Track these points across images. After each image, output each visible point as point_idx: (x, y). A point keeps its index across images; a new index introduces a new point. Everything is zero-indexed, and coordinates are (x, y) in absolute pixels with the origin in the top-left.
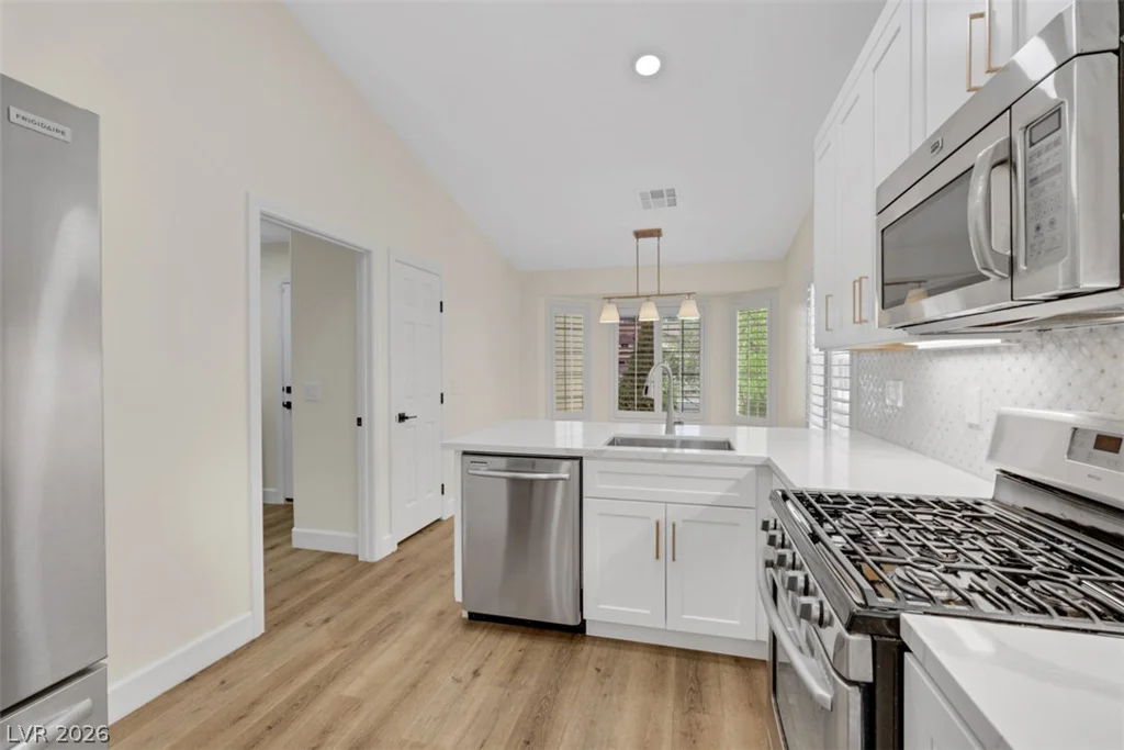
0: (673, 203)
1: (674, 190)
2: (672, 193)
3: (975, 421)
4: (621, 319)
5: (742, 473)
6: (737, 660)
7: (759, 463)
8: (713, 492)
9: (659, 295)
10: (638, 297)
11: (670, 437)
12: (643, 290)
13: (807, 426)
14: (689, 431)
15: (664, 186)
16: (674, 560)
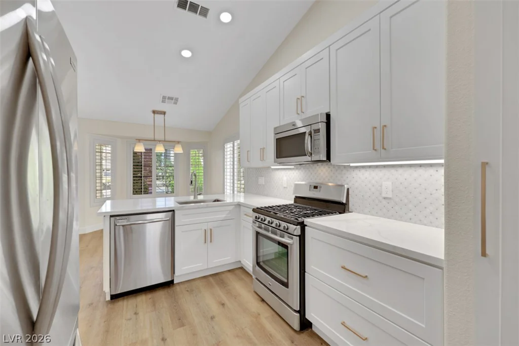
0: (175, 103)
1: (178, 98)
2: (177, 99)
3: (286, 186)
4: (146, 150)
5: (231, 208)
6: (229, 271)
7: (236, 204)
8: (223, 216)
9: (165, 141)
10: (154, 140)
11: (196, 200)
12: (157, 138)
13: (224, 193)
14: (200, 197)
15: (174, 95)
16: (211, 242)
